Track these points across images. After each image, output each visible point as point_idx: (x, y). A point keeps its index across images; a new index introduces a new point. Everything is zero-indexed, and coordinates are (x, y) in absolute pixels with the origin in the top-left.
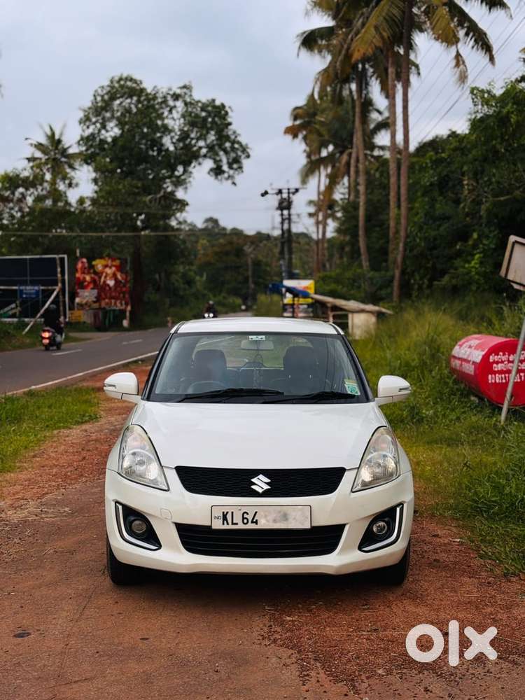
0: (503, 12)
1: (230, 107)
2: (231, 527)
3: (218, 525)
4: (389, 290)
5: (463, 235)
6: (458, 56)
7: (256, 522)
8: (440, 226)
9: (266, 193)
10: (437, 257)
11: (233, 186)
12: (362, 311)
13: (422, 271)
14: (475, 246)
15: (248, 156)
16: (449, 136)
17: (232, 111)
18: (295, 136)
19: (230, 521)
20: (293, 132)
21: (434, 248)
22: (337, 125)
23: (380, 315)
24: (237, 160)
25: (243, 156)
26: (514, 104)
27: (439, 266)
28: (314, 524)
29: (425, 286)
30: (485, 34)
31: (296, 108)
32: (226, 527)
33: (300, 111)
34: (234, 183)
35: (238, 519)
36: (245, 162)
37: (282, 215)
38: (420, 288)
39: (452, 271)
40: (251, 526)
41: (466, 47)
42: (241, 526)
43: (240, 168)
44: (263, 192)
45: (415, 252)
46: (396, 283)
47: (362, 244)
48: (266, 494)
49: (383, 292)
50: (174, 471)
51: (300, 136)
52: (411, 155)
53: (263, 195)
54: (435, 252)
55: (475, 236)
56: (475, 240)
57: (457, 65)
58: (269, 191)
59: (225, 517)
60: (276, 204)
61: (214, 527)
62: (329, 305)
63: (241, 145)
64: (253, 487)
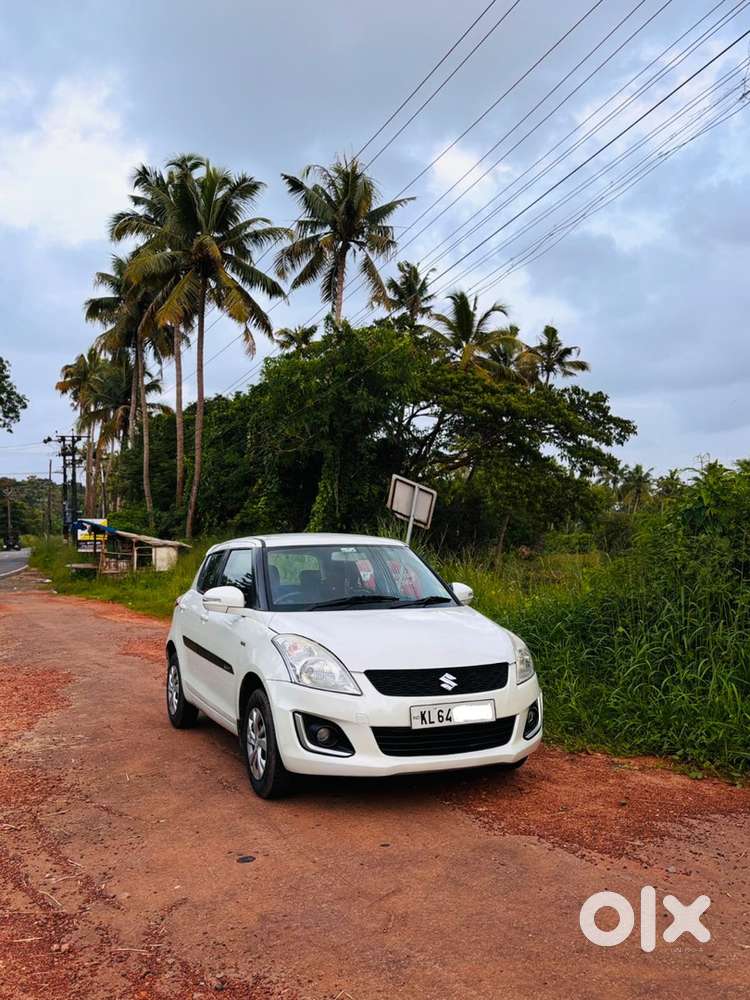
0: (279, 299)
1: (7, 362)
2: (429, 726)
3: (417, 725)
4: (181, 527)
5: (249, 481)
6: (247, 332)
7: (450, 719)
8: (228, 473)
9: (49, 439)
10: (227, 499)
11: (9, 433)
12: (165, 546)
13: (212, 511)
14: (260, 490)
15: (25, 407)
16: (215, 399)
17: (10, 365)
18: (64, 391)
19: (427, 719)
20: (63, 388)
21: (223, 491)
22: (111, 385)
23: (181, 550)
24: (13, 410)
25: (20, 406)
26: (302, 374)
27: (230, 508)
28: (498, 717)
29: (214, 524)
30: (266, 317)
31: (67, 367)
32: (424, 726)
33: (72, 370)
34: (10, 431)
35: (434, 718)
36: (22, 412)
37: (65, 460)
38: (210, 525)
39: (243, 511)
40: (446, 723)
41: (251, 325)
42: (437, 724)
43: (17, 417)
44: (46, 438)
45: (206, 494)
46: (189, 521)
47: (146, 488)
48: (455, 691)
49: (176, 529)
50: (364, 675)
51: (70, 392)
52: (184, 413)
53: (45, 442)
54: (224, 495)
55: (260, 482)
56: (260, 485)
57: (247, 339)
58: (53, 439)
59: (423, 718)
60: (59, 450)
61: (414, 727)
62: (134, 540)
63: (18, 396)
64: (443, 685)
